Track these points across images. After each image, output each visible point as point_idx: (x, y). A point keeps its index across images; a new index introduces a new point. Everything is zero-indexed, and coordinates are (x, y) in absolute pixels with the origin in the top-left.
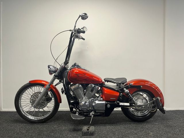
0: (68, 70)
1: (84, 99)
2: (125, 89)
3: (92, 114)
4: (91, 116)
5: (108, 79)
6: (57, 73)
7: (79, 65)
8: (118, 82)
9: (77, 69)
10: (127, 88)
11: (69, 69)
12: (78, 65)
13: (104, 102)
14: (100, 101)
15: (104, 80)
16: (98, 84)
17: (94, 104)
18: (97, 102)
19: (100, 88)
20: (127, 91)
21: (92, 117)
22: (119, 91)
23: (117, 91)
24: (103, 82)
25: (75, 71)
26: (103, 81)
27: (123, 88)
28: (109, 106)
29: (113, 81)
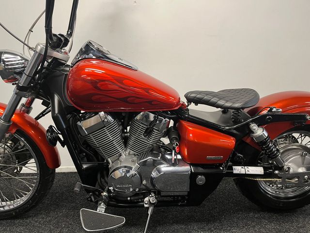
0: (68, 66)
1: (123, 156)
2: (254, 126)
3: (150, 204)
4: (148, 208)
5: (198, 96)
6: (24, 77)
7: (105, 49)
8: (234, 103)
9: (94, 62)
10: (261, 122)
11: (69, 63)
12: (98, 50)
13: (186, 168)
14: (175, 163)
15: (186, 96)
16: (166, 112)
17: (154, 174)
18: (165, 168)
19: (172, 123)
20: (259, 132)
21: (149, 212)
22: (235, 132)
23: (229, 133)
24: (183, 104)
25: (87, 70)
26: (184, 100)
27: (248, 125)
28: (201, 180)
29: (214, 100)
